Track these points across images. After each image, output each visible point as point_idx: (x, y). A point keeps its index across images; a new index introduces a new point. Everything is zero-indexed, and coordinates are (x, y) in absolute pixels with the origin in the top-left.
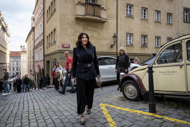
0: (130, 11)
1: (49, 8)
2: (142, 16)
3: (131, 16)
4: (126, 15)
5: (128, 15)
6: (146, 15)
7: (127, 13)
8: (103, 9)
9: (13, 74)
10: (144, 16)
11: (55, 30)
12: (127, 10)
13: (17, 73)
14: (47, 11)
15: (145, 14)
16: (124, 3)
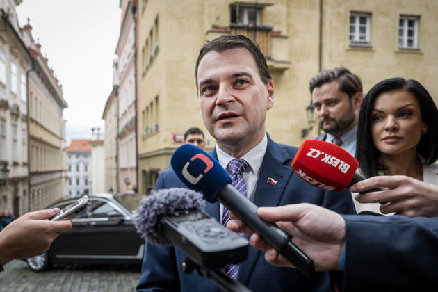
0: (363, 30)
1: (147, 42)
2: (400, 41)
3: (363, 45)
4: (347, 43)
5: (354, 44)
6: (415, 38)
7: (351, 38)
8: (278, 35)
9: (78, 193)
10: (410, 42)
11: (157, 98)
12: (352, 29)
13: (86, 192)
14: (143, 50)
15: (411, 33)
16: (342, 10)
